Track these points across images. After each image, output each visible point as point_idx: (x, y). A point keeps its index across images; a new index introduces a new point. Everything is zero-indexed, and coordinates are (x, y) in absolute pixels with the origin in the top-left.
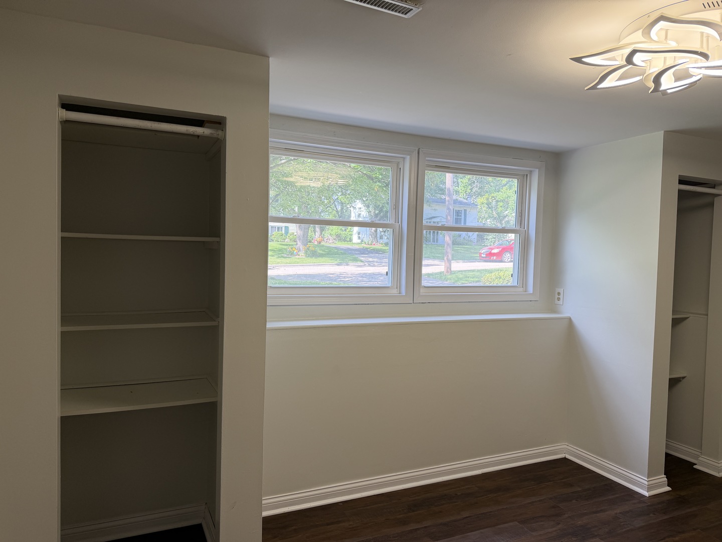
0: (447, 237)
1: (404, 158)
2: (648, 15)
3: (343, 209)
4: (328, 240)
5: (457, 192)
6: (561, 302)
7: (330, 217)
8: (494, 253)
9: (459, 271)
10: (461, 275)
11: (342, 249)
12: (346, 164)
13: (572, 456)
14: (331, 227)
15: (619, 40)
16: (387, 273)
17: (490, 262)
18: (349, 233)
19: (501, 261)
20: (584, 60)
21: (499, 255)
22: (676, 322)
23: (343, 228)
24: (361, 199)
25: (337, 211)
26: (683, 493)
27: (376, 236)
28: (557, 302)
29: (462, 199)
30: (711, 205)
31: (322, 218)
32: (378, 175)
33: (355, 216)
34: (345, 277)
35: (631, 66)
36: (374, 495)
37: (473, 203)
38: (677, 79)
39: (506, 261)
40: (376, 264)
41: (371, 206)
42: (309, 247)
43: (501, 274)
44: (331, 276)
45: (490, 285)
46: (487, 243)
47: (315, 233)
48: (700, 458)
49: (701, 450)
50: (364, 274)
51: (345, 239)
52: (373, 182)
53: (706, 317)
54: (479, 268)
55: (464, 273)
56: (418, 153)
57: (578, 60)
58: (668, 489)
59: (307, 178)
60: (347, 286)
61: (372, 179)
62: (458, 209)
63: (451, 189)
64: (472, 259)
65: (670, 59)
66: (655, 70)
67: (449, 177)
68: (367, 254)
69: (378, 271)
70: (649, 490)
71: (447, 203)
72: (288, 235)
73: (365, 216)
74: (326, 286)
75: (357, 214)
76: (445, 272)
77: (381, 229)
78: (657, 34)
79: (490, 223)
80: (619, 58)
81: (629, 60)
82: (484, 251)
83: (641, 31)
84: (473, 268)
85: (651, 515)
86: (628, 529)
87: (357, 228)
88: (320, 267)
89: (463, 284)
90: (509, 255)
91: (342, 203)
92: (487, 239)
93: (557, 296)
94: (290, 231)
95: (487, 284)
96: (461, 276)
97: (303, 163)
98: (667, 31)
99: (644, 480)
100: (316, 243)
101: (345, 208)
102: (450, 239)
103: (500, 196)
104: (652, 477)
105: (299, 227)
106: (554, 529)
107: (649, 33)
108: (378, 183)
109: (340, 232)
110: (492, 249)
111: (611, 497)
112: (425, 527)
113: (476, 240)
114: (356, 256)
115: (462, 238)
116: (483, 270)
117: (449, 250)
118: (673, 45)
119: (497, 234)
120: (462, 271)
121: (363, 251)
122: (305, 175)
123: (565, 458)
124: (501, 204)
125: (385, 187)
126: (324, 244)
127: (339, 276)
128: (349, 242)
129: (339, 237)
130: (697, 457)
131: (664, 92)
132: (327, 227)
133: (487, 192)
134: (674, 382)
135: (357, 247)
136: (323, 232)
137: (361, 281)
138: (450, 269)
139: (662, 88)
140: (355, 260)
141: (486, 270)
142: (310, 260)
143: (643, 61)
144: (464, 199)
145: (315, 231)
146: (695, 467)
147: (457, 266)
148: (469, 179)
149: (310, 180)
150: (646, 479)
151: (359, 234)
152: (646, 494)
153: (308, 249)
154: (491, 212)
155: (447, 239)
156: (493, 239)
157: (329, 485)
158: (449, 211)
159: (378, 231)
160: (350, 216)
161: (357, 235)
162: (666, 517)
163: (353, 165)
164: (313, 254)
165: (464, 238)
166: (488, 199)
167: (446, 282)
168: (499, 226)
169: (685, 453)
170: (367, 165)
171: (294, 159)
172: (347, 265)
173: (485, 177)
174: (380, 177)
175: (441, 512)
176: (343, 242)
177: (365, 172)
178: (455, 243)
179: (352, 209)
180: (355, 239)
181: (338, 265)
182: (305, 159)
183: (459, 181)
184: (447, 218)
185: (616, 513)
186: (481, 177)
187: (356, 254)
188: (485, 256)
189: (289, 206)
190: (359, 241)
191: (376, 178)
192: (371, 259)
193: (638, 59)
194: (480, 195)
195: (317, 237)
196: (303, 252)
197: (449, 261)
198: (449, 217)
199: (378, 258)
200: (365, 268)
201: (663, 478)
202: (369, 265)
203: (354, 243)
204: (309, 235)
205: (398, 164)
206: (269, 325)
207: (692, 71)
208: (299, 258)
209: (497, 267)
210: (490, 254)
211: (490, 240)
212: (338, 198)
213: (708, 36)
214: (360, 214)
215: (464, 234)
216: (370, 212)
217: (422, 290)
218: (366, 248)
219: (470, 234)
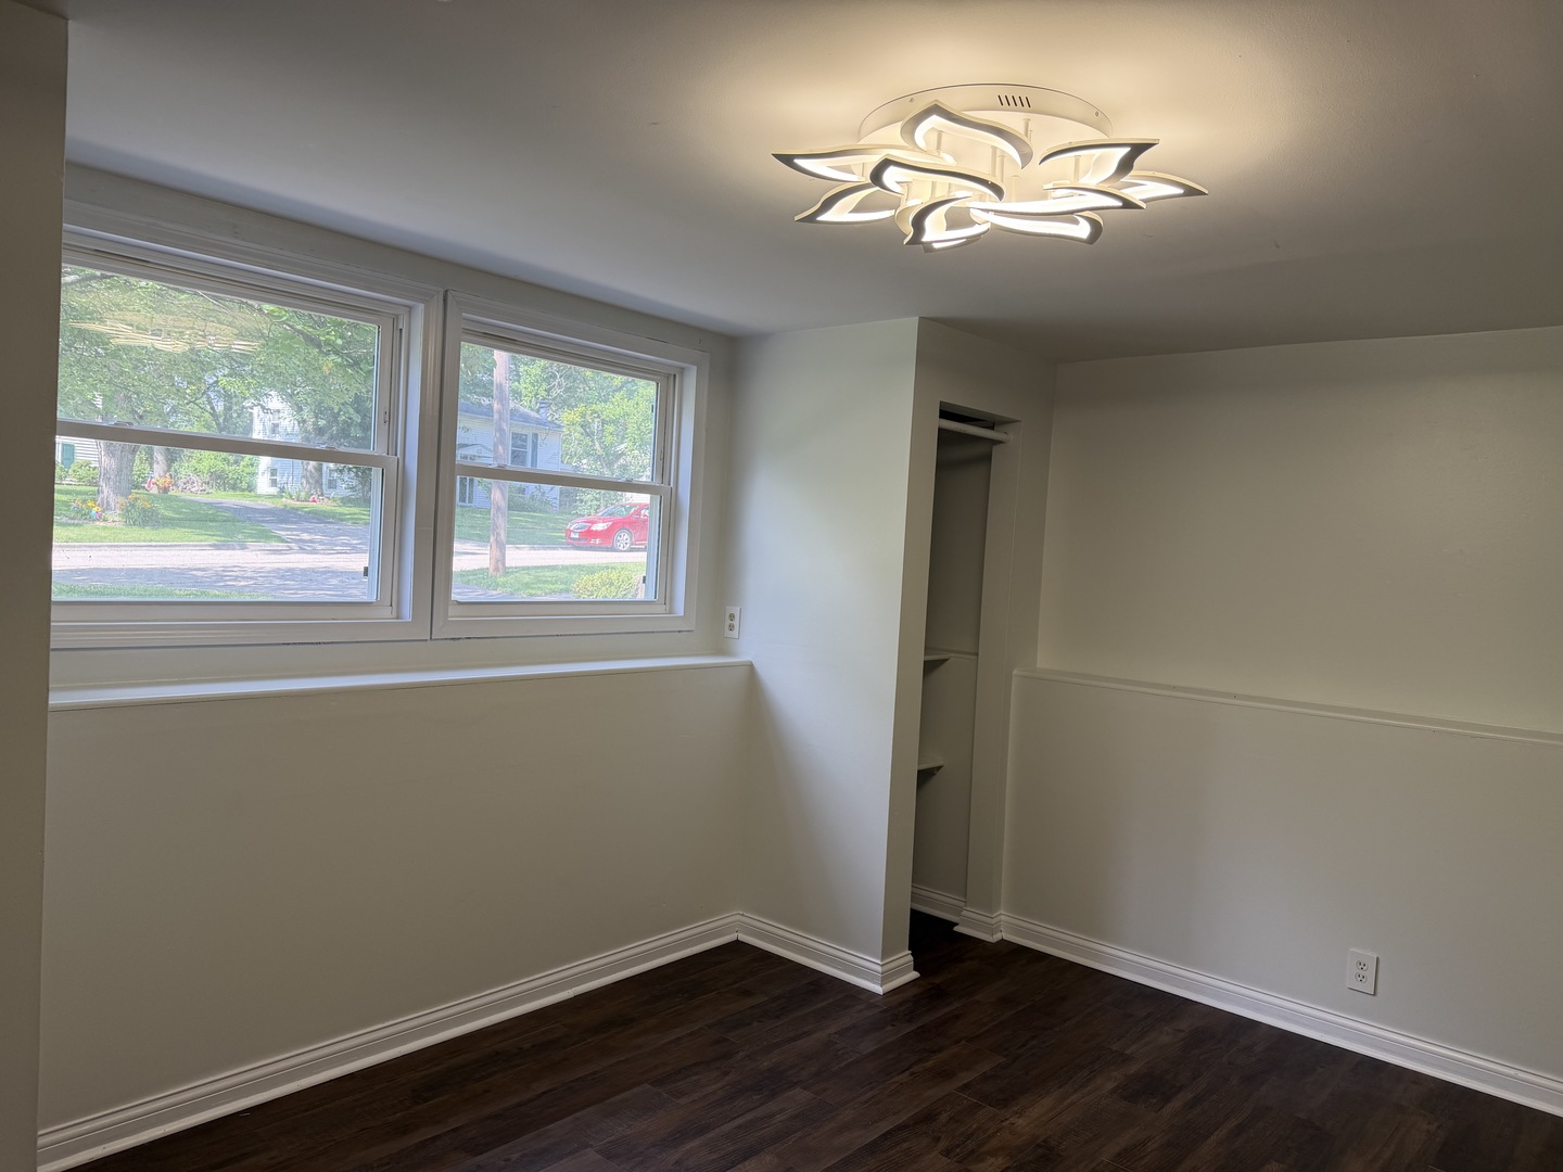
0: (498, 492)
1: (410, 308)
2: (911, 97)
3: (230, 409)
4: (189, 486)
5: (517, 394)
6: (735, 633)
7: (195, 428)
8: (596, 531)
9: (523, 568)
10: (527, 576)
11: (228, 509)
12: (250, 302)
13: (750, 935)
14: (197, 453)
15: (859, 135)
16: (366, 569)
17: (586, 549)
18: (247, 470)
19: (613, 550)
20: (797, 161)
21: (607, 535)
22: (930, 667)
23: (232, 457)
24: (282, 392)
25: (214, 414)
26: (937, 980)
27: (319, 483)
28: (728, 633)
29: (526, 410)
30: (988, 458)
31: (171, 430)
32: (333, 338)
33: (264, 430)
34: (237, 577)
35: (877, 188)
36: (331, 1081)
37: (552, 422)
38: (950, 227)
39: (621, 548)
40: (320, 547)
41: (306, 410)
42: (136, 499)
43: (614, 576)
44: (199, 573)
45: (591, 599)
46: (582, 509)
47: (151, 465)
48: (964, 913)
49: (965, 896)
50: (289, 570)
51: (235, 483)
52: (321, 352)
53: (975, 657)
54: (567, 563)
55: (533, 572)
56: (445, 300)
57: (787, 160)
58: (914, 975)
59: (146, 330)
60: (248, 599)
61: (319, 346)
62: (519, 431)
63: (507, 385)
64: (550, 543)
65: (943, 187)
66: (917, 202)
67: (500, 357)
68: (296, 523)
69: (323, 565)
70: (884, 981)
71: (496, 416)
72: (73, 467)
73: (289, 430)
74: (192, 599)
75: (269, 425)
76: (491, 571)
77: (332, 465)
78: (925, 138)
79: (587, 468)
80: (857, 170)
81: (876, 177)
82: (575, 526)
83: (900, 124)
84: (552, 563)
85: (889, 1028)
86: (850, 1060)
87: (269, 458)
88: (166, 552)
89: (531, 595)
90: (626, 536)
91: (228, 397)
92: (582, 501)
93: (728, 622)
94: (79, 458)
95: (585, 597)
96: (527, 579)
97: (129, 288)
98: (940, 133)
99: (874, 964)
100: (154, 490)
101: (235, 408)
102: (503, 495)
103: (610, 410)
104: (887, 958)
105: (108, 447)
106: (719, 1085)
107: (912, 133)
108: (333, 357)
109: (220, 465)
110: (593, 522)
111: (819, 1005)
112: (454, 1130)
113: (558, 502)
114: (267, 526)
115: (528, 496)
116: (574, 566)
117: (501, 522)
118: (948, 162)
119: (603, 491)
120: (528, 568)
121: (285, 516)
122: (136, 319)
123: (737, 942)
124: (611, 428)
125: (351, 366)
126: (177, 494)
127: (221, 576)
128: (246, 493)
129: (219, 479)
130: (958, 912)
131: (928, 247)
132: (187, 452)
133: (581, 399)
134: (924, 776)
135: (269, 504)
136: (176, 465)
137: (279, 588)
138: (504, 564)
139: (926, 238)
140: (266, 536)
141: (581, 568)
142: (136, 532)
143: (898, 183)
144: (532, 410)
145: (151, 460)
146: (956, 929)
147: (518, 556)
148: (544, 369)
149: (153, 335)
150: (879, 962)
151: (274, 472)
152: (879, 989)
153: (133, 506)
154: (590, 444)
155: (496, 495)
156: (595, 502)
157: (213, 1075)
158: (501, 435)
159: (324, 468)
160: (249, 428)
161: (267, 476)
162: (913, 1027)
163: (267, 307)
164: (145, 518)
165: (532, 497)
166: (583, 415)
167: (495, 592)
168: (607, 474)
169: (940, 906)
170: (306, 313)
171: (104, 277)
172: (243, 548)
173: (577, 367)
174: (339, 342)
175: (487, 1091)
176: (231, 492)
177: (299, 327)
178: (513, 506)
179: (256, 410)
180: (263, 485)
181: (216, 547)
182: (133, 280)
183: (521, 370)
184: (495, 450)
185: (830, 1035)
186: (569, 366)
187: (267, 522)
188: (577, 536)
189: (78, 391)
190: (274, 490)
191: (328, 343)
192: (305, 536)
193: (891, 176)
194: (564, 404)
195: (156, 475)
196: (118, 511)
197: (501, 547)
198: (500, 448)
199: (324, 533)
200: (292, 557)
201: (906, 957)
202: (301, 548)
203: (260, 496)
204: (135, 469)
205: (395, 319)
206: (56, 699)
207: (976, 215)
208: (105, 528)
209: (605, 561)
210: (589, 534)
211: (589, 503)
212: (217, 382)
213: (1004, 155)
214: (276, 426)
215: (531, 487)
216: (304, 421)
217: (452, 611)
218: (293, 509)
219: (546, 487)
